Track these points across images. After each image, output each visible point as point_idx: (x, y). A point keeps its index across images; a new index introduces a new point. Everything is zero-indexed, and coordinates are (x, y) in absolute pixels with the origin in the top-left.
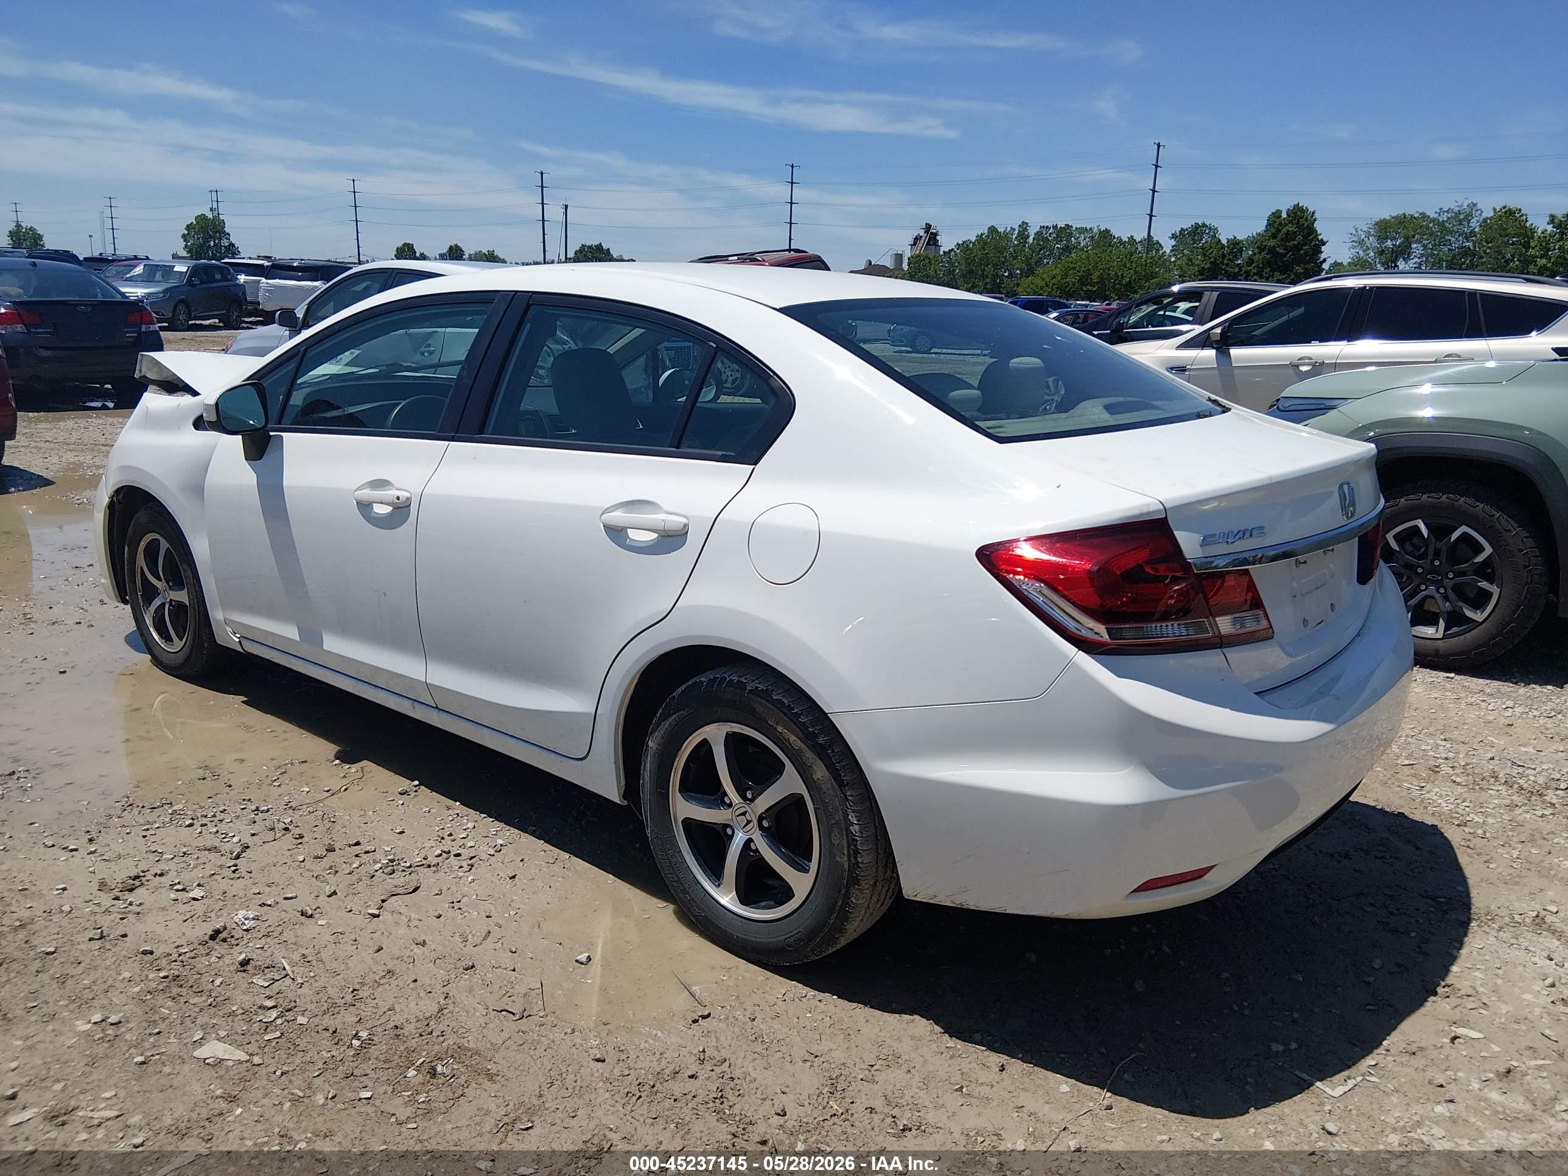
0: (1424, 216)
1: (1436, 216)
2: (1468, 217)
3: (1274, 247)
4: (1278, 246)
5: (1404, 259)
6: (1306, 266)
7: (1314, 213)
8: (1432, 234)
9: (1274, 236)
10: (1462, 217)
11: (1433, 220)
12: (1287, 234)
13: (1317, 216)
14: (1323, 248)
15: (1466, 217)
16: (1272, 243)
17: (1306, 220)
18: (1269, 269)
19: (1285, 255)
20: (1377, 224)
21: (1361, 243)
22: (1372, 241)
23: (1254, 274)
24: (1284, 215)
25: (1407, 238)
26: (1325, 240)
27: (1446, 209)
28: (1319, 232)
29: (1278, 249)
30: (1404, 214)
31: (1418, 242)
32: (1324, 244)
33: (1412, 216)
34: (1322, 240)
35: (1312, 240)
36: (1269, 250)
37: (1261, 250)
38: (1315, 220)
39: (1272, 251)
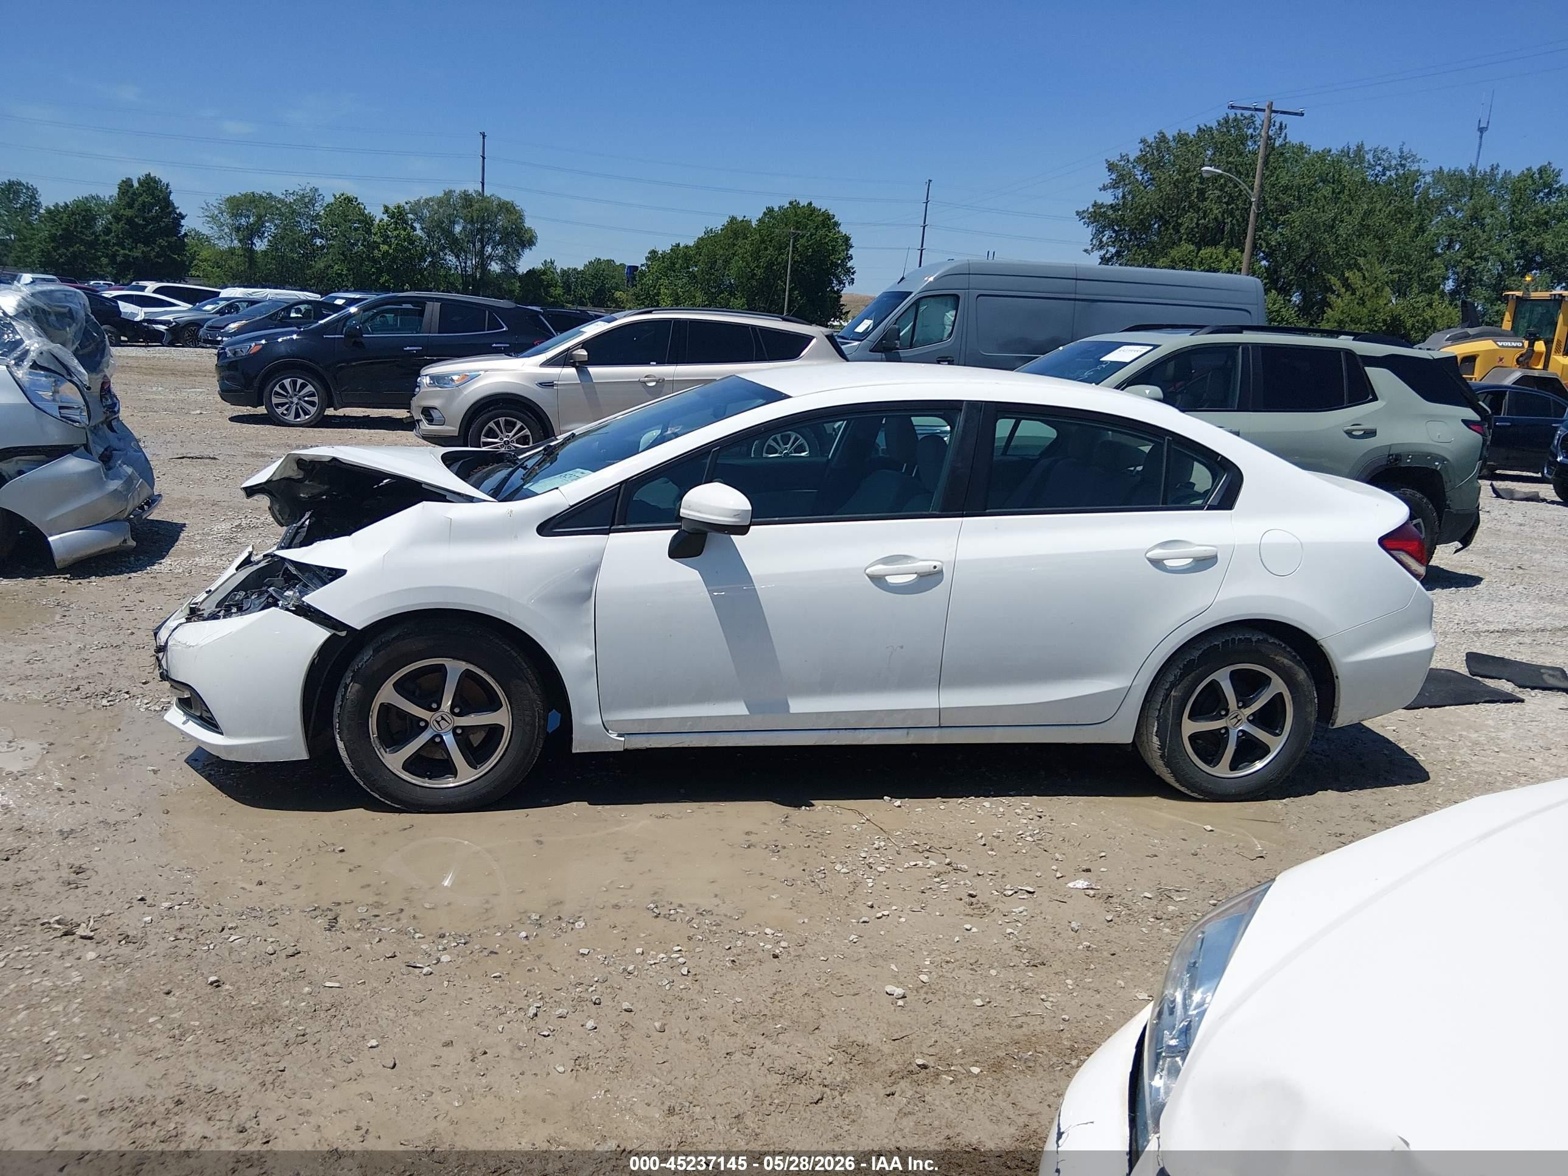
0: (271, 196)
1: (283, 197)
2: (312, 202)
3: (132, 217)
4: (136, 217)
5: (259, 236)
6: (170, 239)
7: (168, 185)
8: (281, 215)
9: (130, 206)
10: (307, 200)
11: (280, 201)
12: (144, 204)
13: (171, 188)
14: (183, 222)
15: (310, 200)
16: (129, 213)
17: (161, 191)
18: (131, 240)
19: (145, 227)
20: (228, 199)
21: (213, 218)
22: (226, 218)
23: (114, 245)
24: (136, 185)
25: (260, 217)
26: (184, 213)
27: (291, 192)
28: (176, 205)
29: (136, 220)
30: (253, 193)
31: (271, 221)
32: (183, 217)
33: (261, 196)
34: (180, 213)
35: (170, 213)
36: (127, 219)
37: (117, 218)
38: (170, 192)
39: (130, 221)
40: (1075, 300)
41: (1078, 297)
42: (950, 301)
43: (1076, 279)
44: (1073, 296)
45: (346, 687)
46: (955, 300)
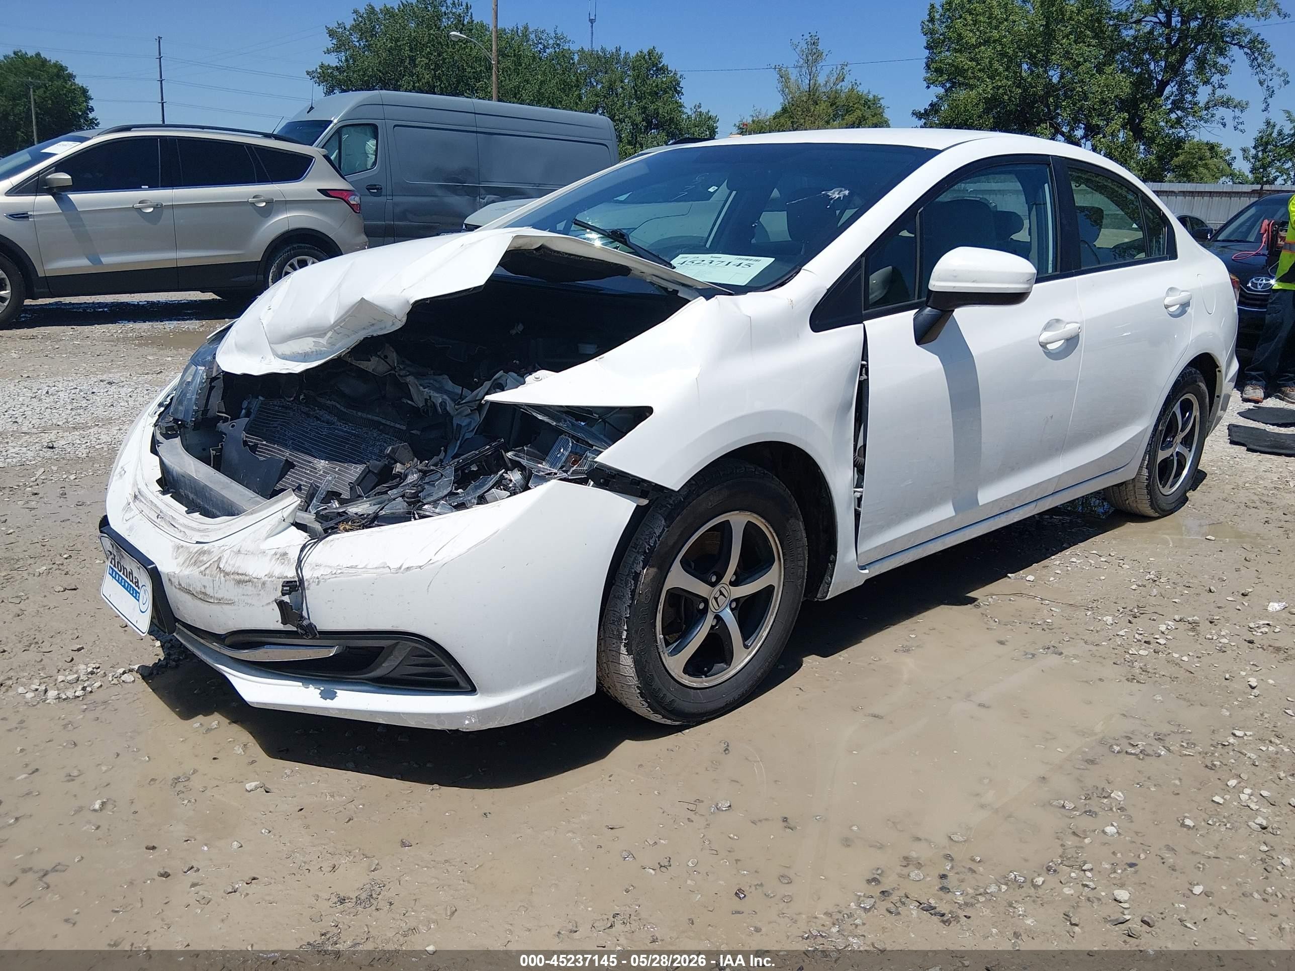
40: (477, 132)
41: (479, 130)
42: (369, 130)
43: (475, 113)
44: (474, 129)
45: (637, 576)
46: (374, 130)
